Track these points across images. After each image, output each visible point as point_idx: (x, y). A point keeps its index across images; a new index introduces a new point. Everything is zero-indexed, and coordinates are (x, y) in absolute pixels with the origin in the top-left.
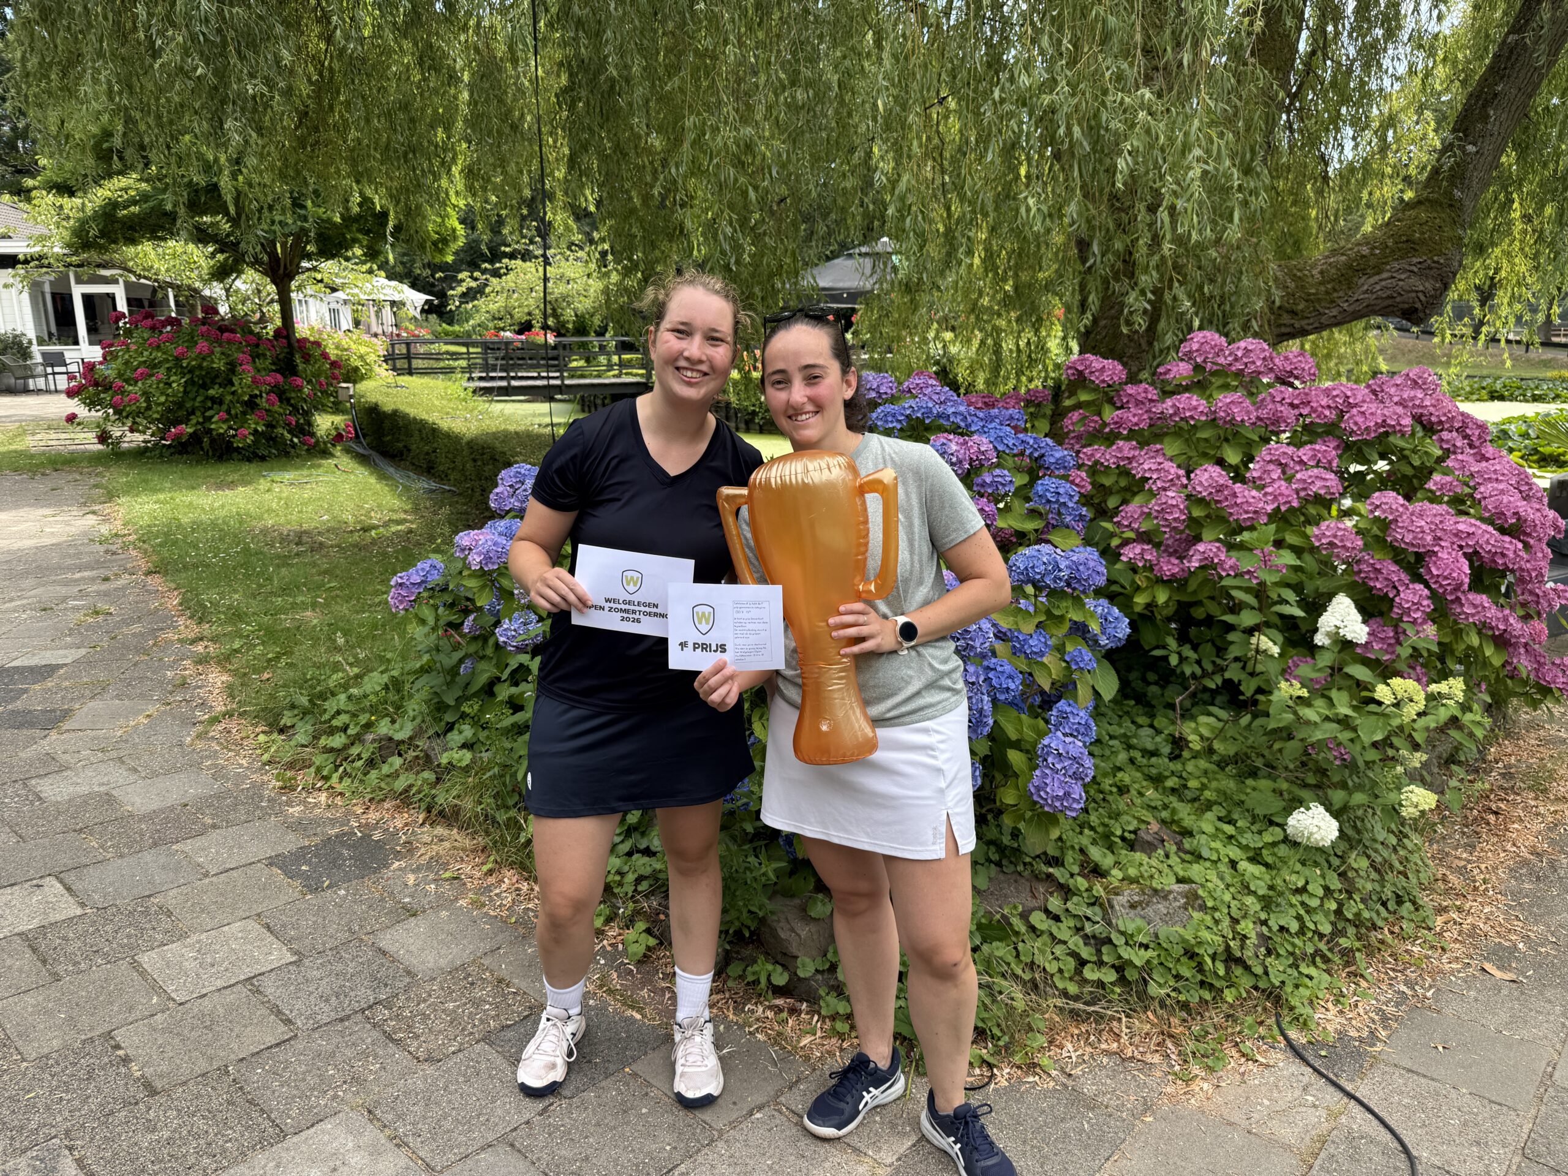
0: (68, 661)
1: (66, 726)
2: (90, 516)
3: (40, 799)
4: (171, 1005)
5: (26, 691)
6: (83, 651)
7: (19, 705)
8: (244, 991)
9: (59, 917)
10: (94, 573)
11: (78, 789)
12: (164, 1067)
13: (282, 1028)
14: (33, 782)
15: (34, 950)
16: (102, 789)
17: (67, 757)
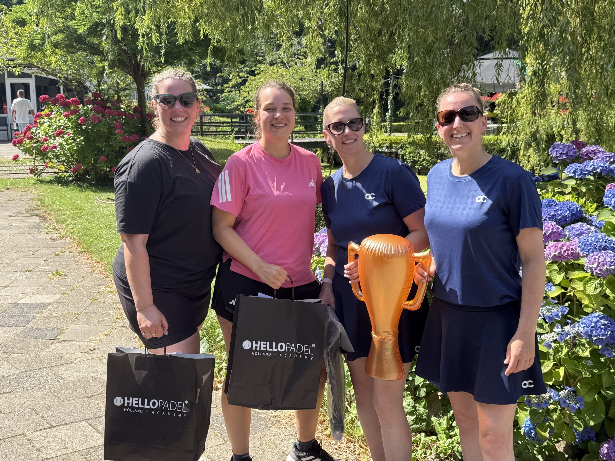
0: (52, 301)
1: (62, 338)
2: (35, 217)
3: (62, 379)
5: (33, 318)
6: (58, 296)
7: (33, 324)
9: (95, 444)
10: (48, 252)
11: (80, 374)
14: (55, 368)
16: (94, 375)
17: (68, 355)
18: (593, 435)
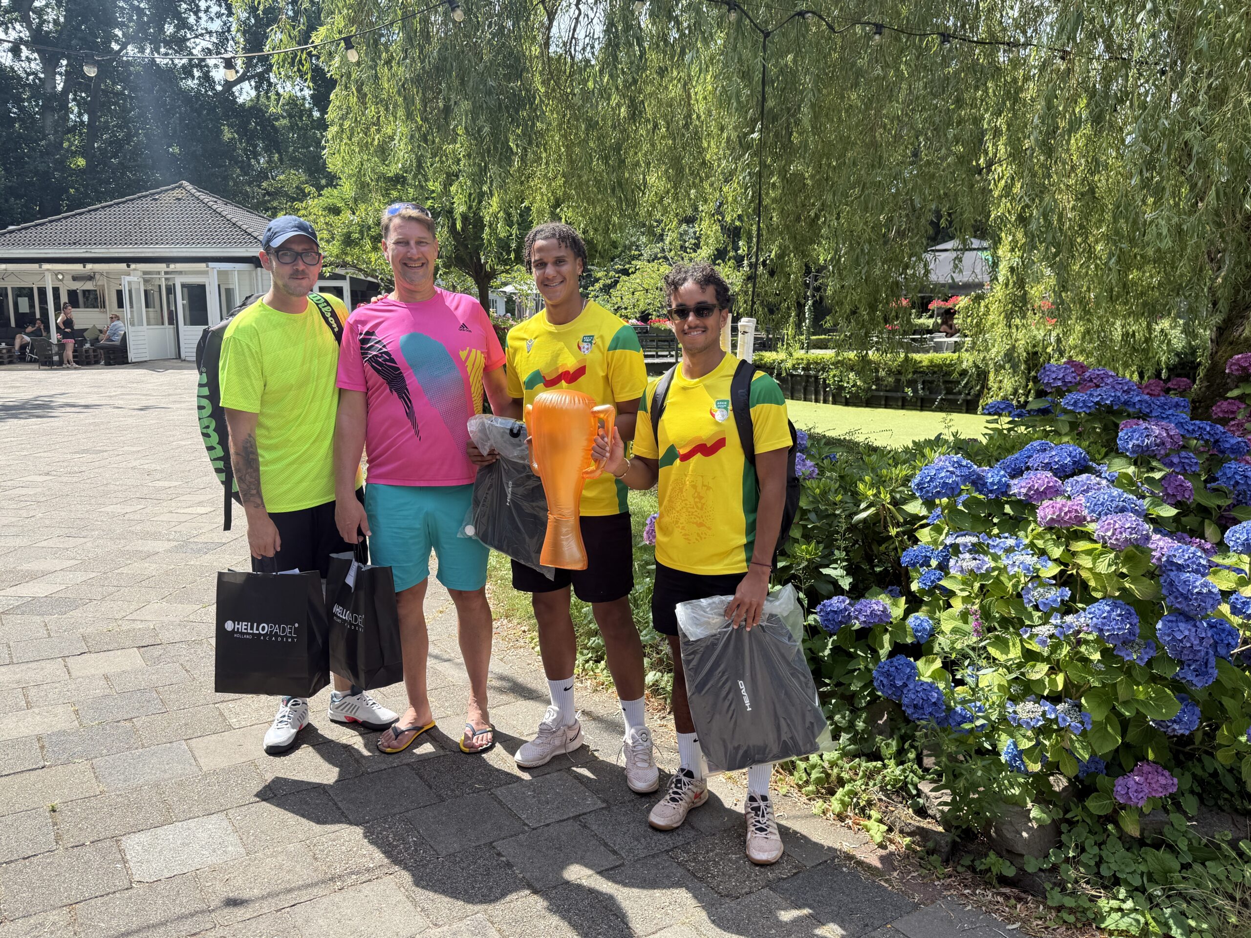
4: (526, 828)
8: (577, 826)
12: (537, 874)
13: (612, 857)
15: (421, 778)
18: (1102, 766)
